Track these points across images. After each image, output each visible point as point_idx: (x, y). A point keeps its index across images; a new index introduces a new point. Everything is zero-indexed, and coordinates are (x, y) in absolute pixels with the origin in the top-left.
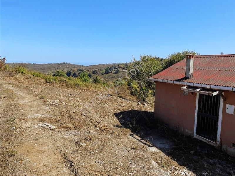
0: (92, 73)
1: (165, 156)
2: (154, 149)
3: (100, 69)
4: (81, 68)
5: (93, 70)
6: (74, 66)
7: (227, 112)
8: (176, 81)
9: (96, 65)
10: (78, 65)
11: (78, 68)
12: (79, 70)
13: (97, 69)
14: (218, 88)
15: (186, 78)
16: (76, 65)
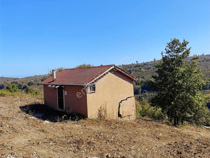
0: (28, 85)
1: (51, 123)
2: (46, 121)
3: (35, 80)
4: (15, 81)
5: (29, 81)
6: (8, 79)
7: (65, 95)
8: (49, 83)
9: (31, 77)
10: (12, 78)
11: (12, 81)
12: (13, 83)
13: (33, 81)
14: (59, 84)
15: (53, 81)
16: (9, 78)
